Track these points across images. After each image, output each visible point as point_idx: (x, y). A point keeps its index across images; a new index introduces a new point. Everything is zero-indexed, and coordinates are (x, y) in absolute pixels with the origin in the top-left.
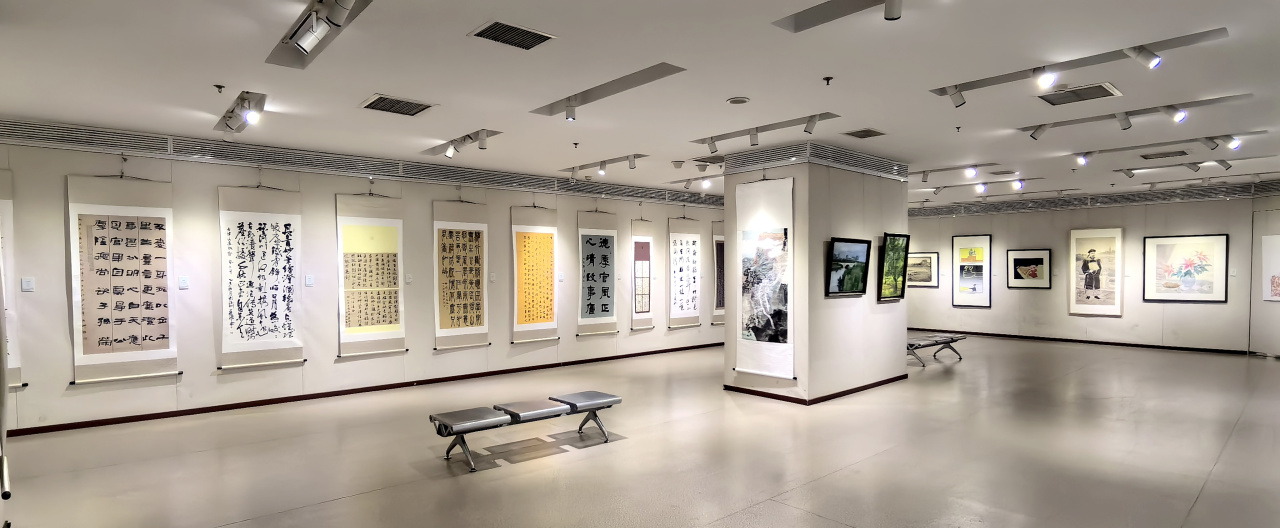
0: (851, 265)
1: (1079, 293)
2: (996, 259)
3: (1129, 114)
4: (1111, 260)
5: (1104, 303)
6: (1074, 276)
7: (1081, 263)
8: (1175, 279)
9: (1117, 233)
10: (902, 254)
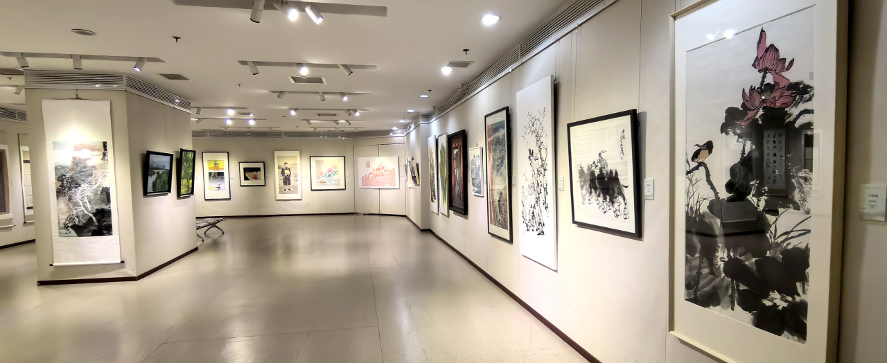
0: (161, 172)
1: (280, 188)
2: (232, 169)
3: (324, 93)
4: (295, 168)
5: (293, 193)
6: (277, 178)
7: (281, 170)
8: (324, 179)
9: (297, 153)
10: (191, 164)
